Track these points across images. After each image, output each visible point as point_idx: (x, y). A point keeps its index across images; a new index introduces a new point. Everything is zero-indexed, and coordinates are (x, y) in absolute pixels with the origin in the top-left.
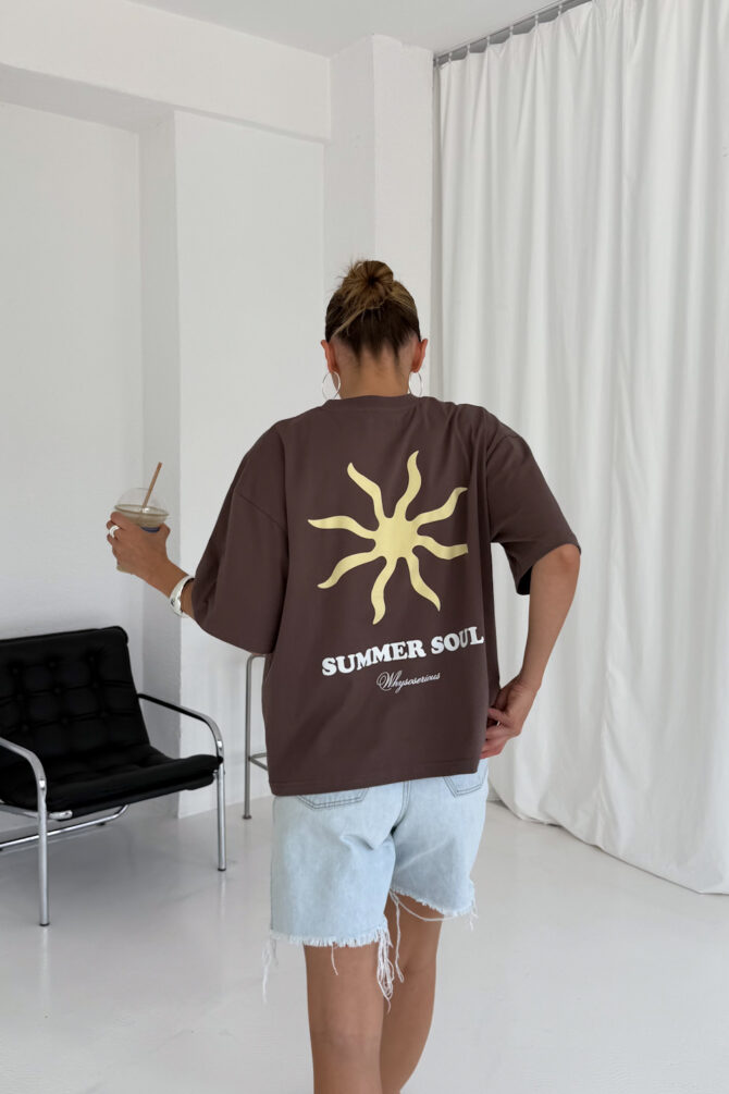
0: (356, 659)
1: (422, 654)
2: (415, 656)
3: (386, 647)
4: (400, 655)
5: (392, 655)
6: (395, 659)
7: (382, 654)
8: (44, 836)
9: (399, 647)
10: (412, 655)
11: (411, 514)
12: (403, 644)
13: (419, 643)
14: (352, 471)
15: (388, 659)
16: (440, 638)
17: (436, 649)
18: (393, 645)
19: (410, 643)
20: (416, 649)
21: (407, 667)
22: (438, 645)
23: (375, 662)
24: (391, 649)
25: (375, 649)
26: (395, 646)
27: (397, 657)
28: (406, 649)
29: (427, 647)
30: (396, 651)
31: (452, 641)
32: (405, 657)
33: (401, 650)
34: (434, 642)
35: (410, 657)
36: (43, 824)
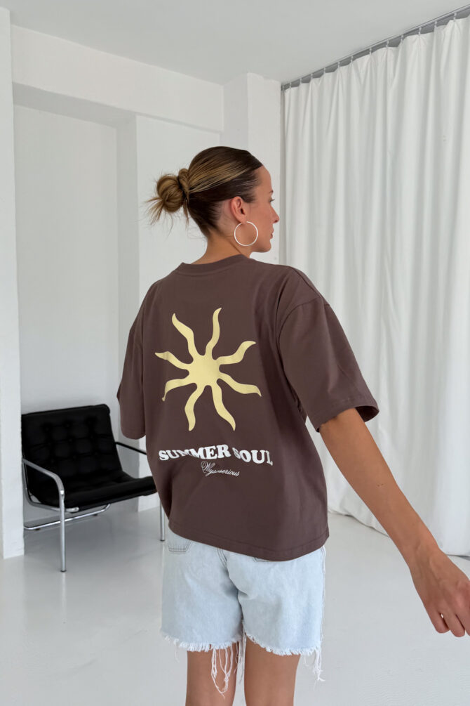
1: (228, 455)
2: (223, 456)
3: (201, 450)
4: (212, 455)
5: (205, 455)
6: (207, 458)
7: (199, 454)
8: (63, 521)
9: (211, 450)
10: (221, 456)
12: (214, 447)
13: (226, 447)
14: (174, 320)
18: (205, 448)
19: (219, 447)
24: (205, 451)
26: (208, 449)
27: (209, 457)
28: (216, 452)
30: (209, 453)
31: (245, 456)
32: (215, 457)
33: (212, 452)
35: (219, 457)
36: (63, 515)
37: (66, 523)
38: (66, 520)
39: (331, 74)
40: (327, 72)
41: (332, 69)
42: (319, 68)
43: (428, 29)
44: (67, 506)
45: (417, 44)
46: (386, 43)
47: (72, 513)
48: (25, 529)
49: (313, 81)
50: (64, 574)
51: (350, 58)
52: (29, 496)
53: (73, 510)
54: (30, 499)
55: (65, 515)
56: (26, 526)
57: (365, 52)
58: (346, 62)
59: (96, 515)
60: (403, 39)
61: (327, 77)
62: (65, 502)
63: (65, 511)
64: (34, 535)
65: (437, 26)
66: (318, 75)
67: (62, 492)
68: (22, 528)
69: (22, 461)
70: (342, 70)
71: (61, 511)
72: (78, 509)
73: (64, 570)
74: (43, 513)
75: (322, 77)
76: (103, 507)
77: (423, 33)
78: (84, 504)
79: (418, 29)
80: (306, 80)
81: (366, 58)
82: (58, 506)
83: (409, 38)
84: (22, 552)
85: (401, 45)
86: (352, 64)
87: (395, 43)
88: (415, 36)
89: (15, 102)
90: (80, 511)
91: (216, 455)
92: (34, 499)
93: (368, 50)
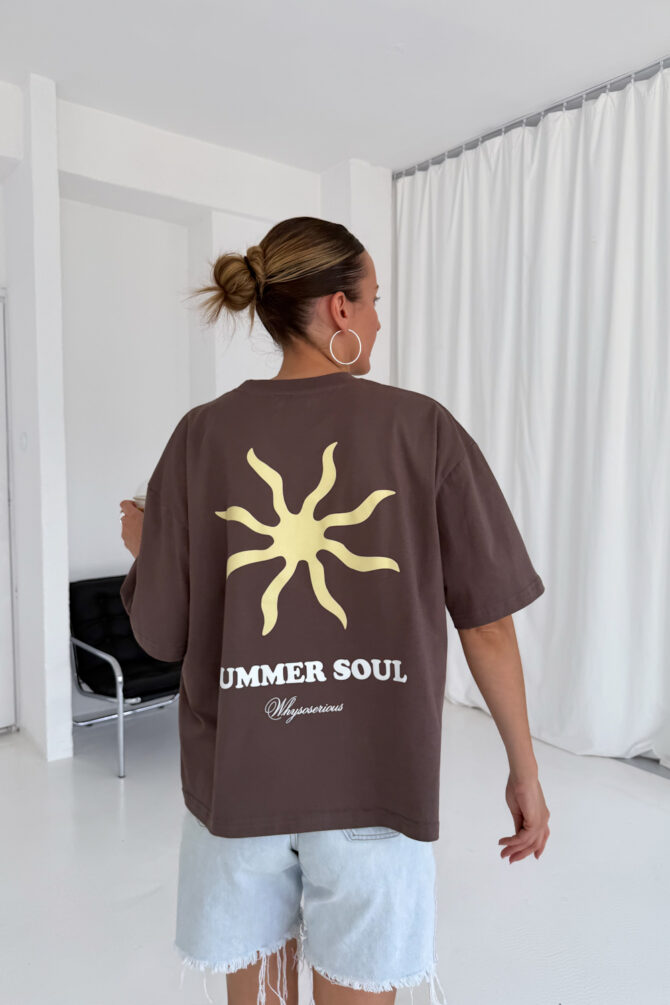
0: (235, 674)
1: (322, 678)
2: (314, 680)
3: (280, 667)
4: (296, 677)
5: (286, 678)
6: (288, 682)
7: (275, 675)
9: (295, 668)
10: (310, 679)
11: (320, 512)
12: (300, 664)
13: (319, 665)
14: (252, 458)
15: (281, 681)
16: (347, 663)
17: (340, 675)
18: (288, 665)
19: (309, 665)
20: (315, 671)
21: (304, 693)
22: (343, 670)
23: (265, 683)
24: (285, 669)
25: (266, 668)
26: (290, 666)
27: (291, 680)
28: (304, 671)
29: (328, 670)
30: (291, 673)
31: (361, 669)
32: (301, 680)
33: (298, 672)
34: (338, 665)
35: (307, 680)
36: (121, 708)
37: (125, 717)
38: (126, 714)
39: (454, 160)
40: (449, 157)
41: (455, 153)
42: (440, 153)
43: (574, 104)
44: (127, 696)
45: (561, 122)
46: (522, 121)
47: (133, 704)
48: (74, 726)
49: (432, 169)
50: (122, 781)
51: (478, 140)
52: (79, 684)
53: (133, 701)
54: (81, 687)
55: (124, 708)
56: (76, 720)
57: (496, 133)
58: (473, 145)
59: (162, 707)
60: (544, 116)
61: (449, 163)
62: (124, 691)
63: (124, 703)
64: (85, 732)
65: (586, 100)
66: (438, 161)
67: (120, 679)
68: (69, 724)
69: (71, 640)
70: (468, 155)
71: (118, 703)
72: (139, 699)
73: (122, 774)
74: (97, 704)
75: (442, 165)
76: (171, 697)
77: (568, 108)
78: (147, 694)
79: (562, 104)
80: (424, 167)
81: (498, 140)
82: (114, 695)
83: (550, 115)
84: (69, 753)
85: (541, 124)
86: (480, 148)
87: (533, 122)
88: (559, 113)
89: (62, 195)
90: (142, 701)
91: (303, 677)
92: (85, 687)
93: (501, 130)
